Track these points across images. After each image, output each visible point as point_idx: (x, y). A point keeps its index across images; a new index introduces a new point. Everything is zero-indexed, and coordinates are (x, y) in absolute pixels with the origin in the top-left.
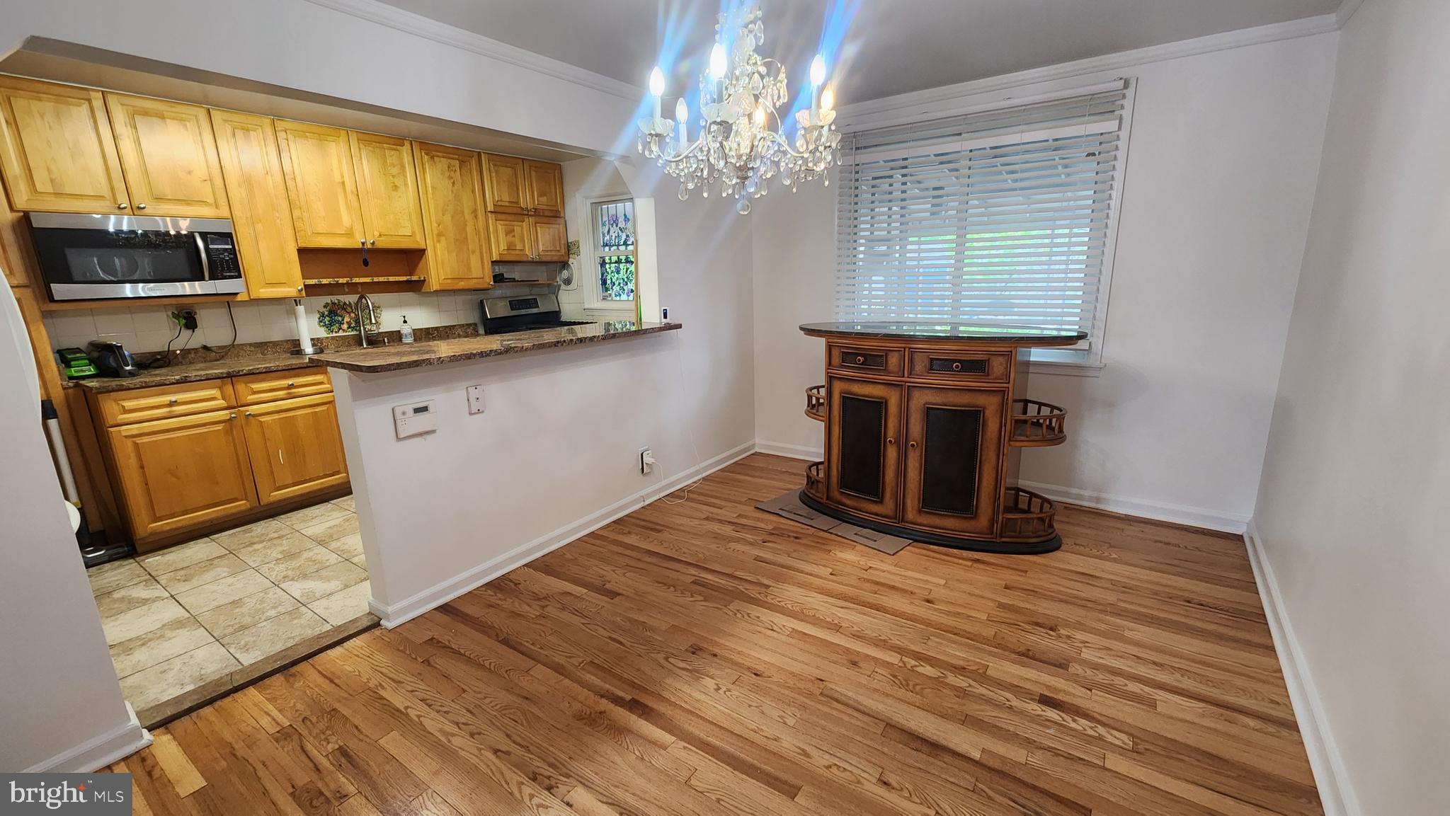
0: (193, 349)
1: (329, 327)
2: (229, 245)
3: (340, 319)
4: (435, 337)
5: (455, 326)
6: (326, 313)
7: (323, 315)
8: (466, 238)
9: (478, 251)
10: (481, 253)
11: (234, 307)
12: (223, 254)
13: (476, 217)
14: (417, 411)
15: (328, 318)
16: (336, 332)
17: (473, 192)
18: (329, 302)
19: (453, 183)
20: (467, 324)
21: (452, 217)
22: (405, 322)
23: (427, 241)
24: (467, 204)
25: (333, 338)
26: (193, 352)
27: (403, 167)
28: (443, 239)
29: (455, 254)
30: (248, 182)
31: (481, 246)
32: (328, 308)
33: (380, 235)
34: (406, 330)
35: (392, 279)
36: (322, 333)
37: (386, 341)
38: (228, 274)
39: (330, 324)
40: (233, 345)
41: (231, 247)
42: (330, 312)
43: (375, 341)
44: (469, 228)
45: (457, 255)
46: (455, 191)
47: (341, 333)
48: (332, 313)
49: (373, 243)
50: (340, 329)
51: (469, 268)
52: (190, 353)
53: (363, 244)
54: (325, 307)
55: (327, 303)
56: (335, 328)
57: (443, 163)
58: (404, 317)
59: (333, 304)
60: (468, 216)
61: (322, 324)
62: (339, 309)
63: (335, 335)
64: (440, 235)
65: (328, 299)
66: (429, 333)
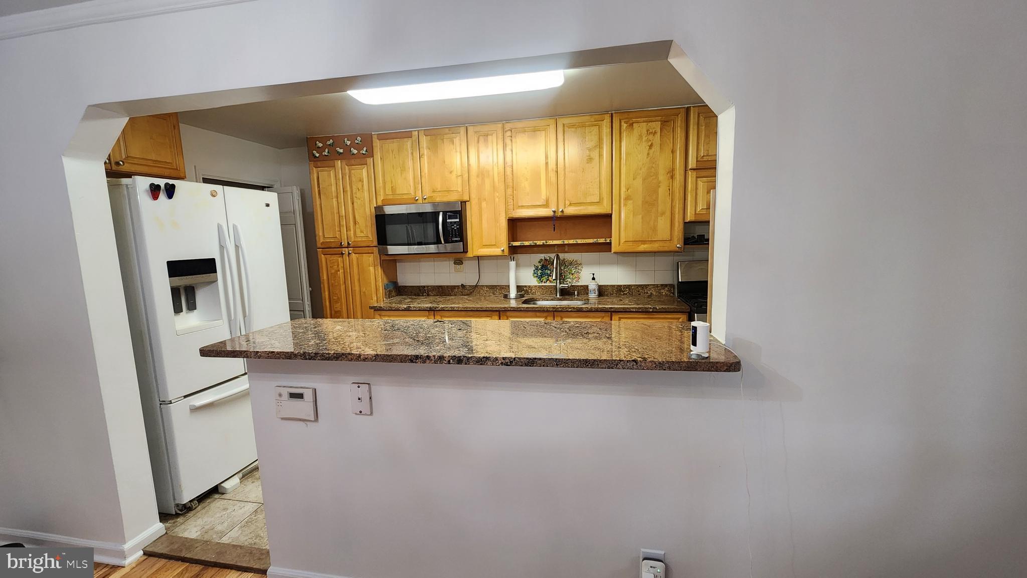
0: (457, 286)
1: (540, 278)
2: (457, 218)
3: (549, 272)
4: (626, 294)
5: (649, 285)
6: (540, 267)
7: (537, 268)
8: (657, 200)
9: (668, 213)
10: (672, 214)
11: (481, 260)
12: (453, 225)
13: (672, 177)
14: (293, 396)
15: (540, 271)
16: (544, 282)
17: (673, 152)
18: (543, 258)
19: (651, 146)
20: (662, 285)
21: (644, 180)
22: (594, 279)
23: (614, 206)
24: (663, 162)
25: (540, 287)
26: (456, 288)
27: (600, 140)
28: (630, 202)
29: (641, 216)
30: (483, 174)
31: (672, 207)
32: (542, 263)
33: (570, 204)
34: (592, 286)
35: (579, 241)
36: (533, 282)
37: (576, 294)
38: (455, 239)
39: (541, 276)
40: (476, 286)
41: (458, 220)
42: (543, 266)
43: (566, 293)
44: (662, 191)
45: (642, 218)
46: (651, 155)
47: (548, 284)
48: (544, 267)
49: (562, 211)
50: (548, 280)
51: (655, 229)
52: (455, 288)
53: (554, 212)
54: (539, 262)
55: (541, 259)
56: (544, 279)
57: (641, 128)
58: (593, 274)
59: (546, 260)
60: (663, 177)
61: (536, 275)
62: (549, 264)
63: (543, 284)
64: (627, 198)
65: (542, 256)
66: (621, 290)
